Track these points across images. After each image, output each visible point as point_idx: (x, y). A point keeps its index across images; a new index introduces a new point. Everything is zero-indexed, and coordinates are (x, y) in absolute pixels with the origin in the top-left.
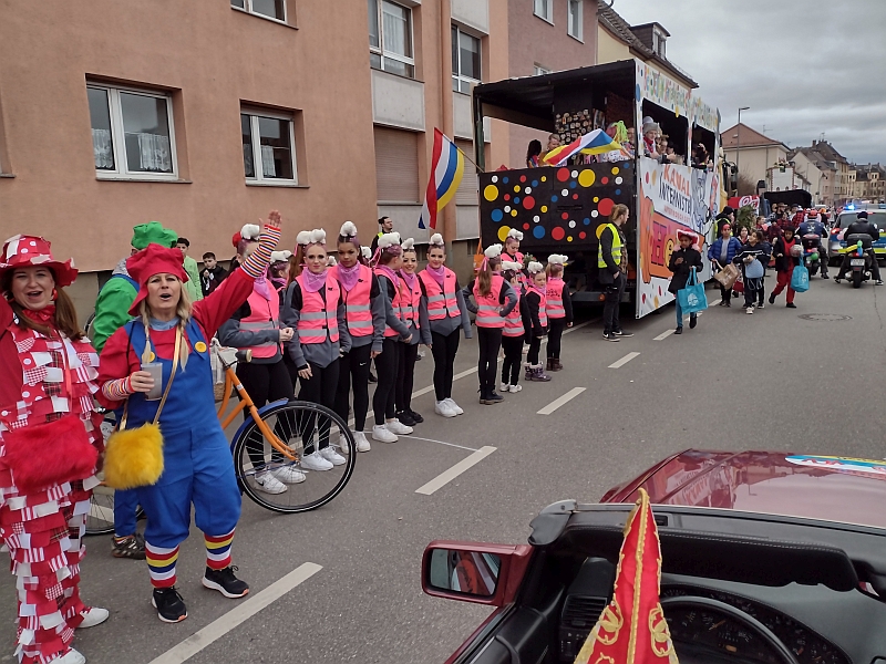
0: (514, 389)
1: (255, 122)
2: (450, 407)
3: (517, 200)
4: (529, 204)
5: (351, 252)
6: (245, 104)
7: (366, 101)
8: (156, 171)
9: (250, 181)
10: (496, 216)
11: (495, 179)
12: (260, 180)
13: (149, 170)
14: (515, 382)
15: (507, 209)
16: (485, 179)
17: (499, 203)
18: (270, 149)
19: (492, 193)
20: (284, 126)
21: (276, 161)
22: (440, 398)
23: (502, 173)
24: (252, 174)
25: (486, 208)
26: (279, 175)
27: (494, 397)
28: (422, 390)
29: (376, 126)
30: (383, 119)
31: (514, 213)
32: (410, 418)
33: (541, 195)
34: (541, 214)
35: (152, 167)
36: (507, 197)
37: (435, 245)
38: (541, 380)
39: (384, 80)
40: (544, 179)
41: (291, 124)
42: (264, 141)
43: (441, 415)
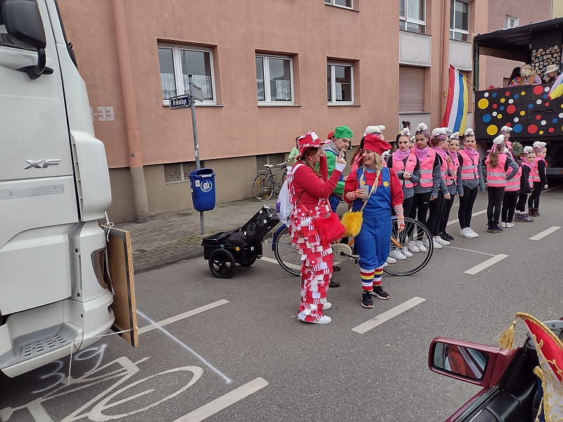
0: (509, 225)
1: (333, 68)
2: (469, 233)
3: (502, 108)
4: (511, 110)
5: (422, 140)
6: (329, 59)
7: (396, 51)
8: (283, 100)
9: (330, 104)
10: (486, 118)
11: (487, 95)
12: (334, 103)
13: (280, 100)
14: (510, 221)
15: (495, 114)
16: (479, 95)
17: (489, 110)
18: (340, 84)
19: (484, 104)
20: (347, 70)
21: (343, 92)
22: (462, 227)
23: (491, 91)
24: (330, 100)
25: (479, 114)
26: (344, 100)
27: (497, 228)
28: (453, 221)
29: (401, 66)
30: (405, 61)
31: (500, 116)
32: (446, 237)
33: (520, 104)
34: (520, 117)
35: (282, 98)
36: (495, 106)
37: (468, 135)
38: (527, 221)
39: (407, 37)
40: (523, 93)
41: (352, 69)
42: (337, 80)
43: (464, 237)
